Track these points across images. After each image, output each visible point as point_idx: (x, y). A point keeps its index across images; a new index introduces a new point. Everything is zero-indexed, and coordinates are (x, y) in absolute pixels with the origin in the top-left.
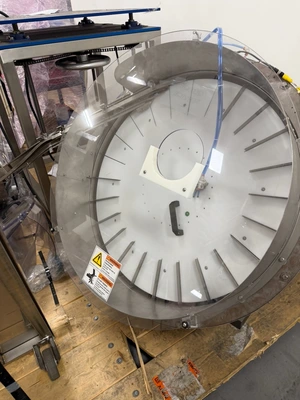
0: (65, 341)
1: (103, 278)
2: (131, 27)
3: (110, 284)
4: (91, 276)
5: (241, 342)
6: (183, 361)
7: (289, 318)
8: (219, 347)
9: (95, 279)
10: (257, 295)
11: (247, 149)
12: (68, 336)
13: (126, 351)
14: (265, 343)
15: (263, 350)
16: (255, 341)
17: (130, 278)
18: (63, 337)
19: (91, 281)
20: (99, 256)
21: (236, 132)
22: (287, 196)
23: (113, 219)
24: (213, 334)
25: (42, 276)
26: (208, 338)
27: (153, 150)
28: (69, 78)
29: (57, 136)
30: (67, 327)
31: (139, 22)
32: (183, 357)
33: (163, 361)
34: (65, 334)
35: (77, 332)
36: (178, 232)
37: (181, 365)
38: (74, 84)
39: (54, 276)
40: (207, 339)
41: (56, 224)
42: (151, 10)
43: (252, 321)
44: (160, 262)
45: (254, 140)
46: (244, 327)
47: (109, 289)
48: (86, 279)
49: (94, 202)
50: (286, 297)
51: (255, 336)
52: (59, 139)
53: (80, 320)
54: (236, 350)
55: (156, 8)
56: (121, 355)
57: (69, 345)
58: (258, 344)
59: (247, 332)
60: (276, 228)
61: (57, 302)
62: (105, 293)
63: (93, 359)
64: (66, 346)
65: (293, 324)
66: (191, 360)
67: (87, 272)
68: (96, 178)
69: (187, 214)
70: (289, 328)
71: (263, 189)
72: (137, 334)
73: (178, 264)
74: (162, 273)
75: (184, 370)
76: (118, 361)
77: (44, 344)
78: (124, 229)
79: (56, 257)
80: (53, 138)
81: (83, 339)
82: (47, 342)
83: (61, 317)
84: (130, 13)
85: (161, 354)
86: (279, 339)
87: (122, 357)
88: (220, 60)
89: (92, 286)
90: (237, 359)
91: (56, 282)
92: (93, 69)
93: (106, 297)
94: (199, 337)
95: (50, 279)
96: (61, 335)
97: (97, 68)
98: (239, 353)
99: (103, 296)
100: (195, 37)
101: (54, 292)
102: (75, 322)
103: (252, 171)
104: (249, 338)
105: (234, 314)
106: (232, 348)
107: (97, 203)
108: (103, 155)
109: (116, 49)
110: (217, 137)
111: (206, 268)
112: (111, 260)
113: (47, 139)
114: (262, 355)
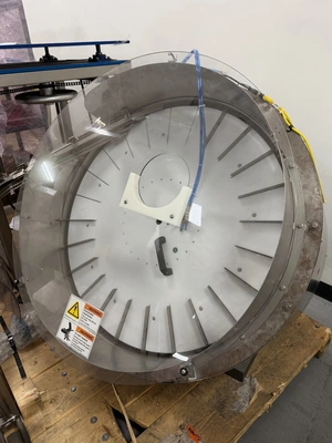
0: (36, 421)
1: (82, 332)
2: (99, 59)
3: (91, 338)
4: (66, 332)
5: (245, 396)
6: (181, 427)
7: (294, 364)
8: (220, 406)
9: (71, 334)
10: (260, 332)
11: (233, 175)
12: (40, 415)
13: (112, 424)
14: (272, 395)
15: (270, 403)
16: (261, 394)
17: (113, 333)
18: (33, 418)
19: (67, 337)
20: (76, 306)
21: (220, 158)
22: (282, 219)
23: (90, 265)
24: (213, 391)
25: (4, 345)
26: (208, 396)
27: (134, 177)
28: (29, 120)
29: (18, 175)
30: (38, 403)
31: (107, 55)
32: (181, 422)
33: (159, 431)
34: (35, 413)
35: (51, 409)
36: (166, 271)
37: (180, 432)
38: (35, 126)
39: (18, 343)
40: (206, 398)
41: (22, 275)
42: (120, 42)
43: (255, 370)
44: (148, 309)
45: (240, 165)
46: (247, 379)
47: (90, 343)
48: (61, 336)
49: (66, 248)
50: (288, 341)
51: (260, 388)
52: (21, 178)
53: (53, 393)
54: (241, 407)
55: (125, 40)
56: (107, 429)
57: (41, 427)
58: (264, 396)
59: (250, 384)
60: (273, 254)
61: (23, 375)
62: (84, 349)
63: (72, 439)
64: (37, 427)
65: (299, 369)
66: (191, 425)
67: (62, 326)
68: (67, 221)
69: (175, 250)
70: (295, 374)
71: (254, 215)
72: (124, 403)
73: (169, 309)
74: (151, 322)
75: (184, 438)
76: (104, 439)
77: (9, 428)
78: (103, 276)
79: (21, 319)
80: (14, 177)
81: (58, 416)
82: (14, 424)
83: (29, 393)
84: (98, 45)
85: (155, 423)
86: (286, 388)
87: (108, 432)
88: (200, 82)
89: (69, 343)
90: (242, 416)
91: (22, 351)
92: (56, 102)
93: (86, 353)
94: (198, 397)
95: (14, 348)
96: (30, 415)
97: (61, 101)
98: (244, 410)
99: (83, 353)
100: (171, 58)
101: (19, 363)
102: (48, 397)
103: (240, 197)
104: (253, 390)
105: (236, 357)
106: (235, 404)
107: (70, 250)
108: (74, 194)
109: (81, 83)
110: (201, 162)
111: (201, 309)
112: (91, 309)
113: (7, 180)
114: (270, 409)
